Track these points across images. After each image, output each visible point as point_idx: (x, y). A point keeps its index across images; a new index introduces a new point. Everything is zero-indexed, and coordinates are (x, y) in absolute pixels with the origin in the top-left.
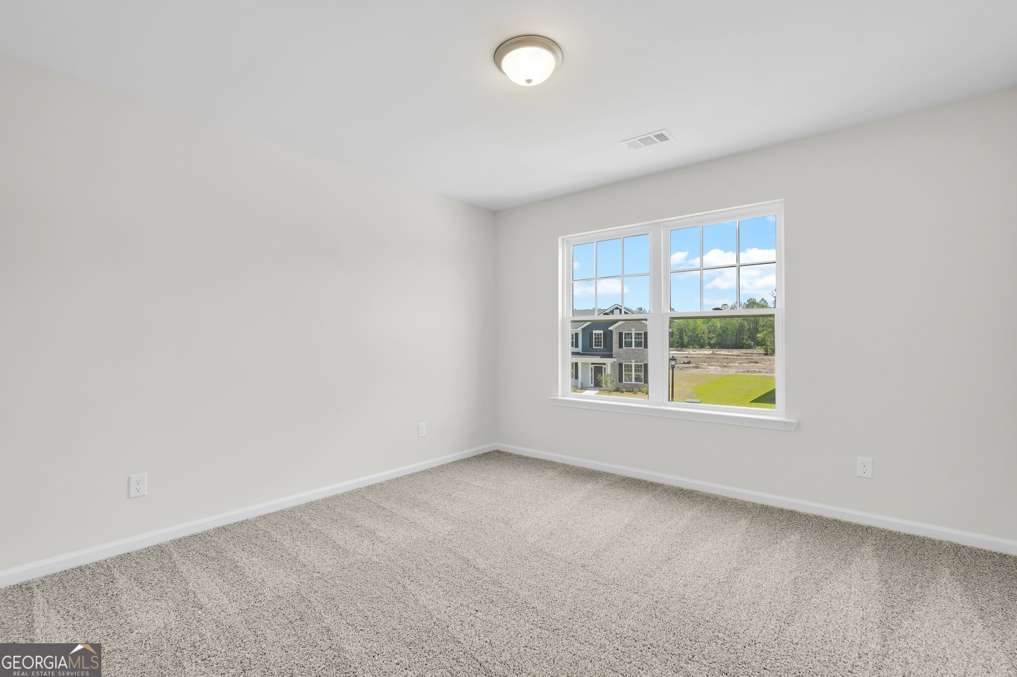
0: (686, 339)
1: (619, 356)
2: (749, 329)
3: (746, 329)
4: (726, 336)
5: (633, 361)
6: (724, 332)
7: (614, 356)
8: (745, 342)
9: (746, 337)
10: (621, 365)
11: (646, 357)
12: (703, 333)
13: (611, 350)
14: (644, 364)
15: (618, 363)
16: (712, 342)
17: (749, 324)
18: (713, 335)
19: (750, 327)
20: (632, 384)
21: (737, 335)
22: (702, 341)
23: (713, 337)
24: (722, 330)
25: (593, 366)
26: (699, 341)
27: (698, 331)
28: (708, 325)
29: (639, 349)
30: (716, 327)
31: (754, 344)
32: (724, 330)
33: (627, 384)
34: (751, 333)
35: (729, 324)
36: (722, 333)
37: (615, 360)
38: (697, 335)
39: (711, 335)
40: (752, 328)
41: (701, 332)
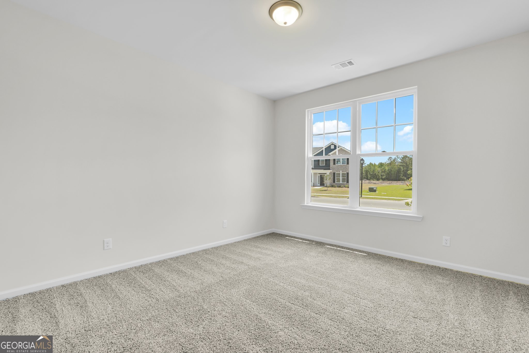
0: (369, 176)
1: (333, 169)
2: (403, 171)
3: (402, 170)
4: (391, 174)
5: (341, 171)
6: (390, 172)
7: (331, 169)
8: (401, 178)
9: (402, 175)
10: (334, 174)
11: (348, 169)
12: (379, 173)
13: (329, 166)
14: (347, 173)
15: (333, 173)
16: (383, 177)
17: (404, 168)
18: (384, 174)
19: (404, 170)
20: (340, 183)
21: (397, 174)
22: (378, 177)
23: (384, 175)
24: (389, 171)
25: (319, 175)
26: (376, 177)
27: (376, 172)
28: (382, 168)
29: (344, 165)
30: (386, 169)
31: (406, 179)
32: (390, 171)
33: (338, 183)
34: (404, 173)
35: (392, 168)
36: (389, 173)
37: (331, 171)
38: (375, 174)
39: (383, 174)
40: (405, 170)
41: (377, 172)
